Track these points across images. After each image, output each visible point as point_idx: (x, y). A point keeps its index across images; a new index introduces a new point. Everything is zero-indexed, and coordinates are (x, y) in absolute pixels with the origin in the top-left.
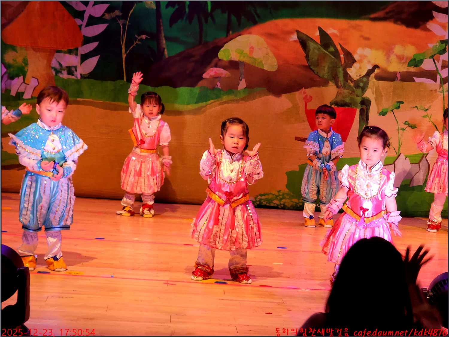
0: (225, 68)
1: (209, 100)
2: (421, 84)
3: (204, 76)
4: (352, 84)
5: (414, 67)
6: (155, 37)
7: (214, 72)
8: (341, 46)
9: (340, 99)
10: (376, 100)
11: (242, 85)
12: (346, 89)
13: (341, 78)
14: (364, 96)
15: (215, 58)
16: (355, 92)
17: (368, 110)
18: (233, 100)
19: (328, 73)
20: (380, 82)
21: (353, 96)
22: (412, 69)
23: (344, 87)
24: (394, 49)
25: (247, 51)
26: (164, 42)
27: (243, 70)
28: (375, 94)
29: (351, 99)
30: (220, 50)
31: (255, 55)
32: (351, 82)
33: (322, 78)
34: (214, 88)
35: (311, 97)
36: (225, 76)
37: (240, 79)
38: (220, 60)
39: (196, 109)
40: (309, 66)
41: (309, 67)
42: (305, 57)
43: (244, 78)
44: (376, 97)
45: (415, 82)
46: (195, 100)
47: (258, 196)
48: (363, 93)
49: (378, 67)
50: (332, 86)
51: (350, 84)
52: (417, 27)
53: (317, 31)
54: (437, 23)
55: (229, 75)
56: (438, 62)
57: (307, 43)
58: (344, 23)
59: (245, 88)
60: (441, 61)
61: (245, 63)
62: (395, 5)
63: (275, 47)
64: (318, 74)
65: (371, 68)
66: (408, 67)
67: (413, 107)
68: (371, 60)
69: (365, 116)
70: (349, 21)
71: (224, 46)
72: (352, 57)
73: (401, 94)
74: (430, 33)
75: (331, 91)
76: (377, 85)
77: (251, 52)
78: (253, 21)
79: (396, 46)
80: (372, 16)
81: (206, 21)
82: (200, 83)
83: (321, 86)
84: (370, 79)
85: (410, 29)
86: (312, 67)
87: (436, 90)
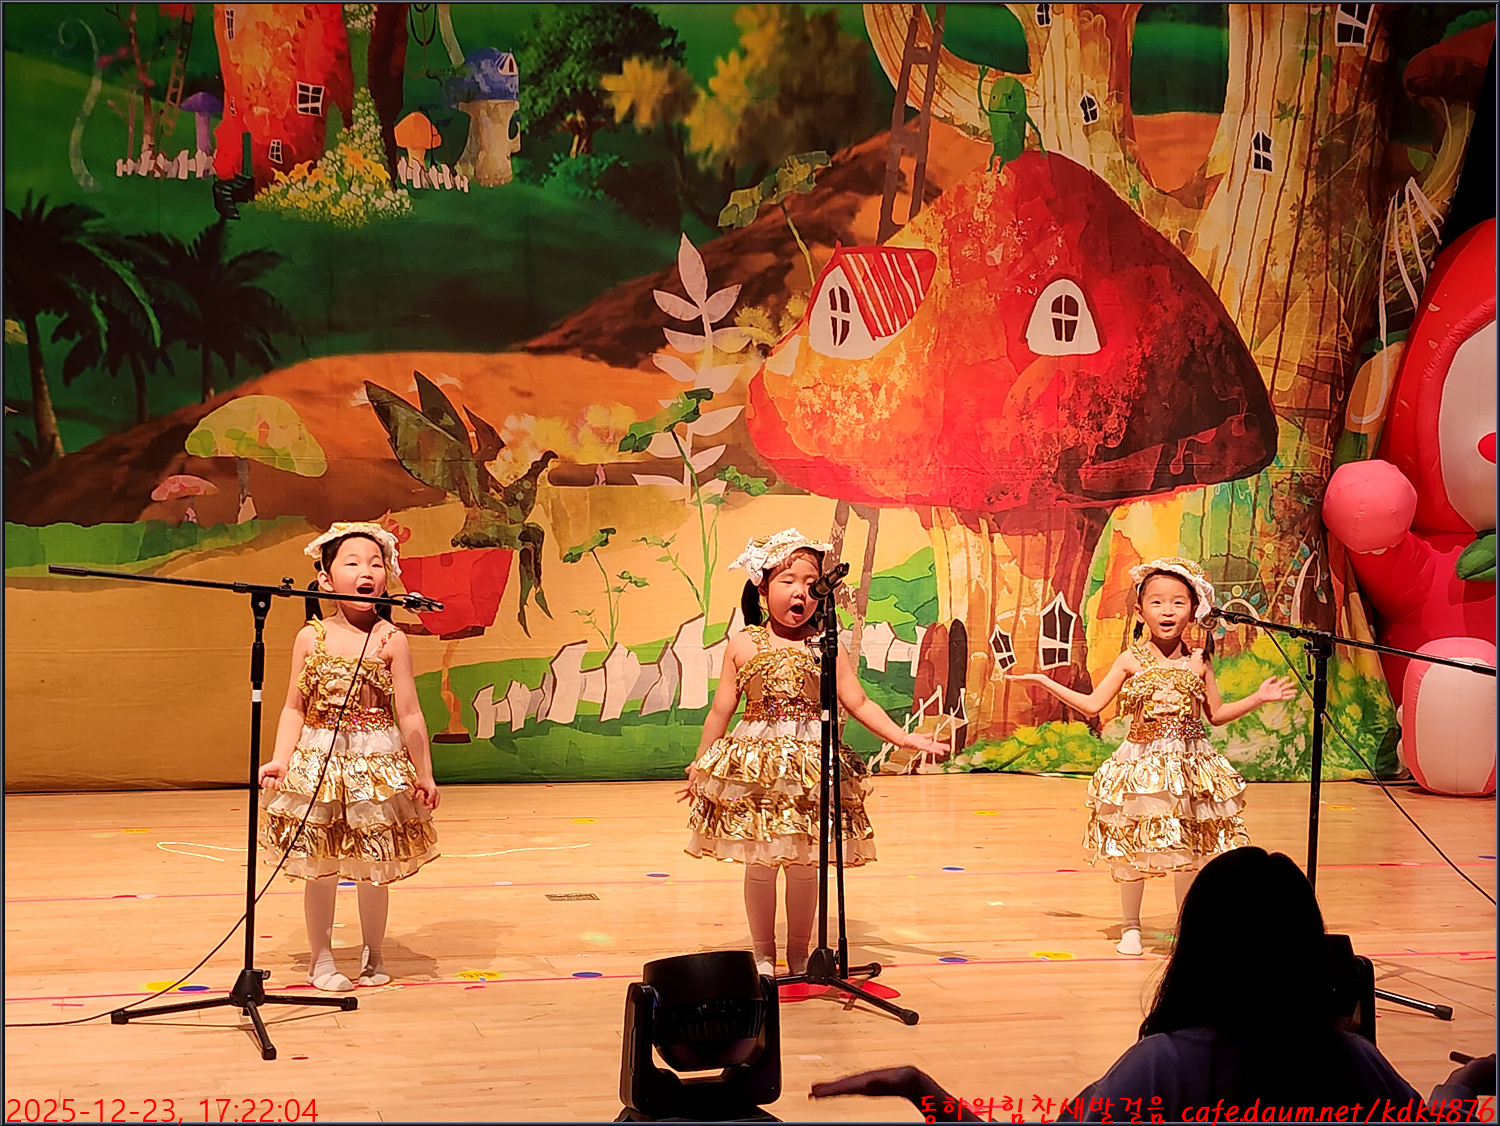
0: (202, 475)
1: (171, 551)
2: (649, 488)
3: (155, 495)
4: (498, 497)
5: (633, 452)
6: (31, 410)
7: (177, 485)
8: (467, 412)
9: (474, 528)
10: (554, 529)
11: (247, 511)
12: (486, 508)
13: (474, 485)
14: (526, 521)
15: (178, 452)
16: (508, 514)
17: (538, 551)
18: (229, 548)
19: (444, 474)
20: (561, 488)
21: (504, 524)
22: (630, 457)
23: (482, 504)
24: (586, 414)
25: (253, 432)
26: (53, 420)
27: (248, 477)
28: (550, 514)
29: (500, 529)
30: (189, 436)
31: (274, 442)
32: (498, 492)
33: (432, 486)
34: (180, 524)
35: (407, 530)
36: (205, 493)
37: (241, 497)
38: (191, 457)
40: (400, 462)
41: (398, 464)
42: (388, 440)
43: (250, 496)
44: (554, 522)
45: (637, 484)
46: (137, 553)
48: (526, 516)
49: (555, 456)
50: (453, 502)
51: (495, 497)
52: (632, 364)
53: (410, 382)
54: (676, 354)
55: (215, 490)
56: (685, 439)
57: (391, 408)
58: (473, 361)
59: (255, 518)
60: (689, 437)
61: (251, 460)
62: (582, 317)
63: (318, 421)
64: (421, 478)
65: (539, 459)
66: (621, 453)
67: (638, 541)
68: (537, 442)
69: (533, 566)
70: (483, 357)
71: (197, 424)
72: (493, 435)
73: (609, 512)
74: (661, 375)
75: (452, 515)
76: (555, 497)
77: (263, 435)
78: (264, 363)
79: (591, 408)
80: (533, 344)
81: (152, 369)
82: (146, 511)
83: (430, 505)
84: (538, 483)
85: (620, 371)
86: (404, 463)
87: (684, 500)
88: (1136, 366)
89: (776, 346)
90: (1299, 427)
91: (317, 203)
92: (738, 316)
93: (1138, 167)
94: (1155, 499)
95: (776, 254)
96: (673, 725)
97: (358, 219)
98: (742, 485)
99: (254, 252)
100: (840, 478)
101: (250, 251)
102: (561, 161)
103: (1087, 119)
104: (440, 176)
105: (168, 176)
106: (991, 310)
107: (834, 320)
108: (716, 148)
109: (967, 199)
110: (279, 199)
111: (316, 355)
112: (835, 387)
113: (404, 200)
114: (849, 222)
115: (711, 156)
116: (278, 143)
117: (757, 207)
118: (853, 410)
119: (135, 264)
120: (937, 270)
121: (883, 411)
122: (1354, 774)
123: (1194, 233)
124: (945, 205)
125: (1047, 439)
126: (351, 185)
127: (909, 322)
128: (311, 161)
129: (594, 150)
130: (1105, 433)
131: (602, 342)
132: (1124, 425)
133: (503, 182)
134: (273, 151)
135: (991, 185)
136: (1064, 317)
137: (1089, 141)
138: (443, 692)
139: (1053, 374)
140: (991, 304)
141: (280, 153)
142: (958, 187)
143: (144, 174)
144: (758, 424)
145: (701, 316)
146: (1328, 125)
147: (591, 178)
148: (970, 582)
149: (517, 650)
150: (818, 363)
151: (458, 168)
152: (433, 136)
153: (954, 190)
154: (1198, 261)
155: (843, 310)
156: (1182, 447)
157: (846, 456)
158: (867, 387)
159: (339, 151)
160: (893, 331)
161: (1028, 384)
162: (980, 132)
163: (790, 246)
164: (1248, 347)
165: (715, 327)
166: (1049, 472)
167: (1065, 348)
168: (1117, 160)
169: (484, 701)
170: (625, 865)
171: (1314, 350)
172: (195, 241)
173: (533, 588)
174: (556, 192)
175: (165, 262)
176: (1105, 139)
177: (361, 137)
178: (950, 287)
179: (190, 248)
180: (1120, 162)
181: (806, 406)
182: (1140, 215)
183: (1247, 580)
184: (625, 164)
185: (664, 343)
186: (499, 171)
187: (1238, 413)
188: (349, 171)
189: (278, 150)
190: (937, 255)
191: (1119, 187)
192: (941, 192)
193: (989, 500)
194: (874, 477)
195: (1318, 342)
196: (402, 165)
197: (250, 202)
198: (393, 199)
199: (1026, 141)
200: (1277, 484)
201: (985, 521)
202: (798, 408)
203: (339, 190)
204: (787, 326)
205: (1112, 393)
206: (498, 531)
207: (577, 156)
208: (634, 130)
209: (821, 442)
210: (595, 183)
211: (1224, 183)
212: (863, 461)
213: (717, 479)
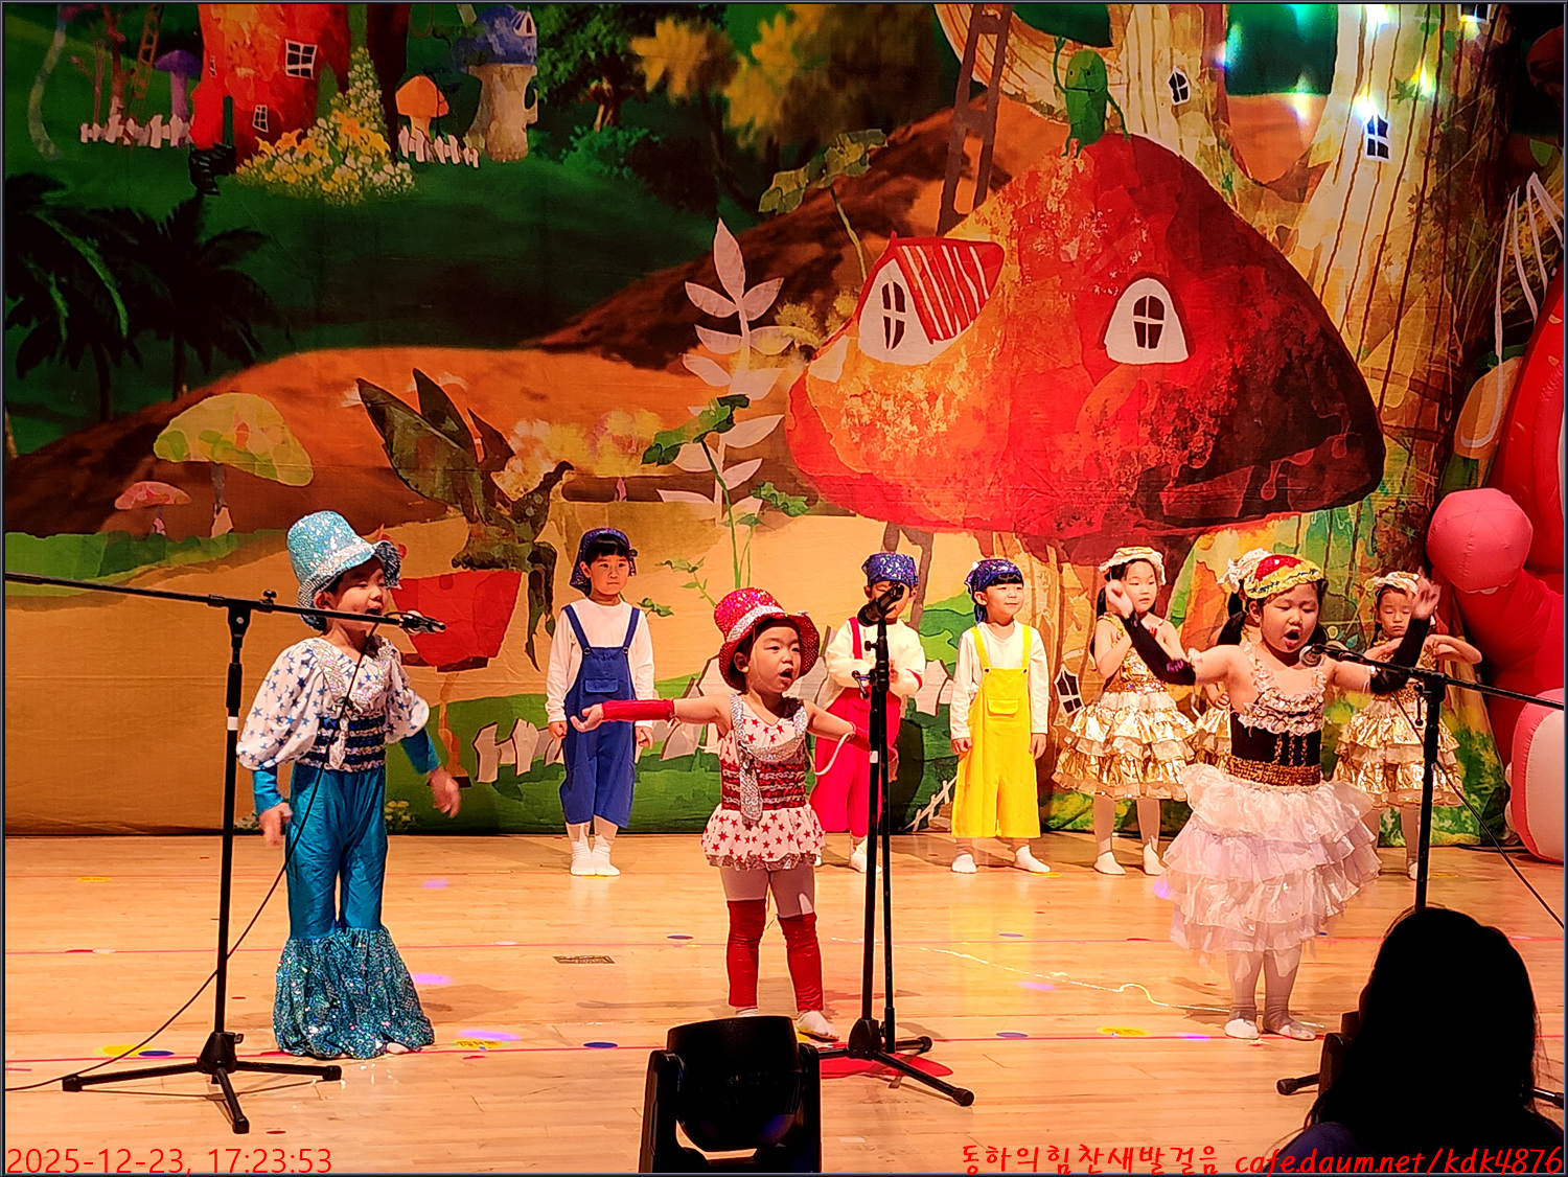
0: (173, 481)
1: (136, 567)
2: (676, 505)
3: (118, 503)
4: (505, 512)
5: (659, 464)
7: (144, 492)
8: (473, 415)
9: (478, 547)
10: (567, 550)
11: (223, 523)
12: (492, 525)
13: (478, 498)
14: (537, 541)
15: (144, 455)
16: (516, 531)
17: (549, 574)
18: (201, 564)
19: (444, 485)
20: (576, 503)
21: (511, 542)
22: (655, 471)
23: (488, 520)
24: (606, 421)
25: (231, 435)
26: (7, 416)
27: (224, 485)
28: (564, 534)
29: (507, 548)
30: (158, 437)
31: (255, 446)
32: (505, 507)
33: (431, 499)
34: (147, 536)
36: (175, 502)
37: (216, 508)
38: (160, 461)
40: (396, 470)
41: (394, 472)
42: (383, 446)
43: (226, 506)
45: (662, 501)
48: (537, 534)
49: (571, 468)
50: (454, 517)
51: (502, 512)
52: (659, 364)
53: (410, 380)
54: (709, 355)
55: (186, 499)
56: (716, 451)
57: (387, 410)
58: (479, 359)
59: (231, 531)
60: (721, 449)
61: (228, 465)
62: (605, 310)
63: (305, 424)
64: (419, 490)
65: (552, 471)
66: (644, 466)
67: (662, 564)
68: (551, 451)
69: (543, 591)
70: (492, 354)
71: (168, 424)
72: (502, 444)
74: (693, 379)
75: (454, 531)
76: (570, 513)
77: (242, 438)
78: (243, 356)
79: (613, 414)
80: (548, 340)
81: (118, 362)
82: (109, 522)
83: (428, 520)
84: (551, 497)
85: (644, 372)
86: (400, 472)
87: (714, 519)
88: (1225, 378)
89: (821, 348)
90: (1407, 449)
91: (306, 177)
92: (779, 313)
93: (1232, 155)
94: (1243, 528)
95: (824, 245)
96: (698, 771)
97: (353, 196)
98: (780, 503)
99: (236, 234)
100: (888, 497)
101: (229, 229)
102: (584, 134)
103: (1177, 99)
104: (447, 149)
105: (139, 144)
106: (1066, 311)
107: (887, 320)
108: (759, 123)
109: (1040, 186)
110: (263, 172)
111: (304, 348)
112: (886, 396)
113: (405, 175)
114: (906, 210)
115: (752, 132)
116: (264, 109)
117: (803, 191)
118: (906, 422)
119: (99, 242)
120: (1004, 266)
121: (940, 424)
122: (1456, 838)
123: (1293, 229)
124: (1015, 193)
125: (1125, 458)
126: (345, 156)
127: (971, 324)
128: (300, 130)
129: (621, 123)
130: (1191, 452)
131: (625, 340)
132: (1211, 443)
133: (517, 157)
134: (257, 117)
135: (1067, 171)
136: (1148, 321)
137: (1178, 122)
138: (440, 731)
139: (1133, 385)
140: (1065, 305)
141: (265, 120)
142: (1030, 173)
143: (112, 141)
144: (798, 436)
145: (737, 314)
146: (1450, 110)
147: (617, 153)
148: (1034, 616)
149: (523, 685)
150: (868, 369)
151: (467, 139)
152: (439, 103)
153: (1025, 175)
154: (1298, 260)
155: (897, 309)
156: (1274, 471)
157: (897, 473)
158: (922, 397)
159: (332, 119)
160: (953, 334)
161: (1104, 396)
162: (1055, 112)
163: (840, 235)
164: (1355, 358)
165: (752, 325)
166: (1127, 495)
167: (1147, 356)
168: (1209, 145)
169: (487, 739)
170: (643, 926)
171: (1427, 363)
172: (168, 218)
173: (543, 615)
174: (576, 170)
175: (135, 242)
176: (1197, 121)
177: (358, 102)
178: (1020, 285)
179: (162, 225)
180: (1213, 147)
181: (853, 416)
182: (1233, 208)
183: (1344, 620)
184: (657, 139)
185: (695, 342)
186: (514, 144)
187: (1340, 432)
188: (343, 142)
189: (263, 117)
190: (1005, 249)
191: (1211, 175)
192: (1010, 178)
193: (1058, 525)
194: (927, 497)
195: (1431, 354)
196: (403, 134)
197: (230, 175)
198: (393, 174)
199: (1106, 122)
200: (1381, 512)
201: (1053, 549)
202: (844, 418)
203: (331, 162)
204: (834, 325)
205: (1199, 407)
206: (505, 551)
207: (601, 129)
208: (666, 100)
209: (870, 458)
210: (622, 160)
211: (1329, 173)
212: (917, 480)
213: (751, 497)
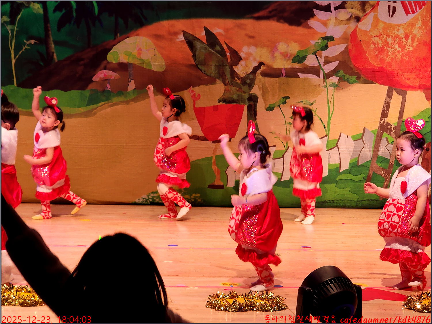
0: (114, 70)
1: (100, 103)
2: (305, 79)
3: (94, 78)
4: (239, 81)
5: (298, 63)
6: (43, 41)
7: (103, 74)
8: (227, 45)
9: (228, 95)
10: (263, 96)
11: (132, 86)
12: (233, 86)
13: (228, 76)
14: (251, 92)
15: (103, 60)
16: (243, 89)
17: (255, 106)
18: (123, 102)
19: (215, 71)
20: (266, 78)
21: (241, 93)
22: (297, 66)
23: (232, 84)
24: (278, 46)
25: (135, 52)
26: (53, 46)
27: (132, 71)
28: (261, 90)
29: (239, 96)
30: (109, 53)
31: (144, 57)
32: (239, 79)
33: (210, 76)
34: (104, 91)
35: (199, 95)
36: (114, 78)
37: (129, 80)
38: (109, 62)
39: (87, 112)
40: (197, 65)
42: (192, 56)
43: (133, 80)
44: (263, 93)
45: (300, 77)
46: (86, 103)
47: (150, 194)
48: (250, 90)
49: (264, 64)
50: (219, 83)
51: (237, 81)
52: (299, 24)
53: (202, 31)
54: (318, 20)
55: (119, 77)
56: (321, 58)
57: (194, 43)
58: (229, 22)
59: (135, 89)
60: (323, 57)
61: (134, 64)
62: (277, 4)
63: (163, 48)
64: (206, 73)
65: (256, 66)
66: (292, 64)
67: (299, 102)
68: (256, 58)
69: (253, 112)
70: (234, 21)
71: (112, 48)
72: (237, 55)
73: (287, 90)
74: (312, 30)
75: (219, 89)
76: (263, 82)
77: (139, 54)
78: (140, 23)
79: (280, 44)
80: (256, 15)
81: (94, 25)
82: (90, 85)
83: (209, 84)
84: (256, 76)
85: (293, 28)
86: (199, 66)
87: (320, 85)
89: (363, 18)
92: (346, 4)
98: (346, 78)
100: (389, 76)
107: (389, 7)
112: (388, 36)
118: (396, 47)
121: (410, 47)
127: (423, 8)
131: (286, 14)
138: (212, 167)
144: (354, 52)
145: (330, 4)
150: (381, 25)
155: (393, 2)
157: (393, 67)
158: (403, 36)
160: (415, 12)
165: (336, 8)
169: (230, 170)
181: (375, 44)
185: (313, 15)
194: (405, 76)
202: (372, 46)
204: (368, 9)
209: (382, 61)
212: (400, 69)
213: (335, 76)
